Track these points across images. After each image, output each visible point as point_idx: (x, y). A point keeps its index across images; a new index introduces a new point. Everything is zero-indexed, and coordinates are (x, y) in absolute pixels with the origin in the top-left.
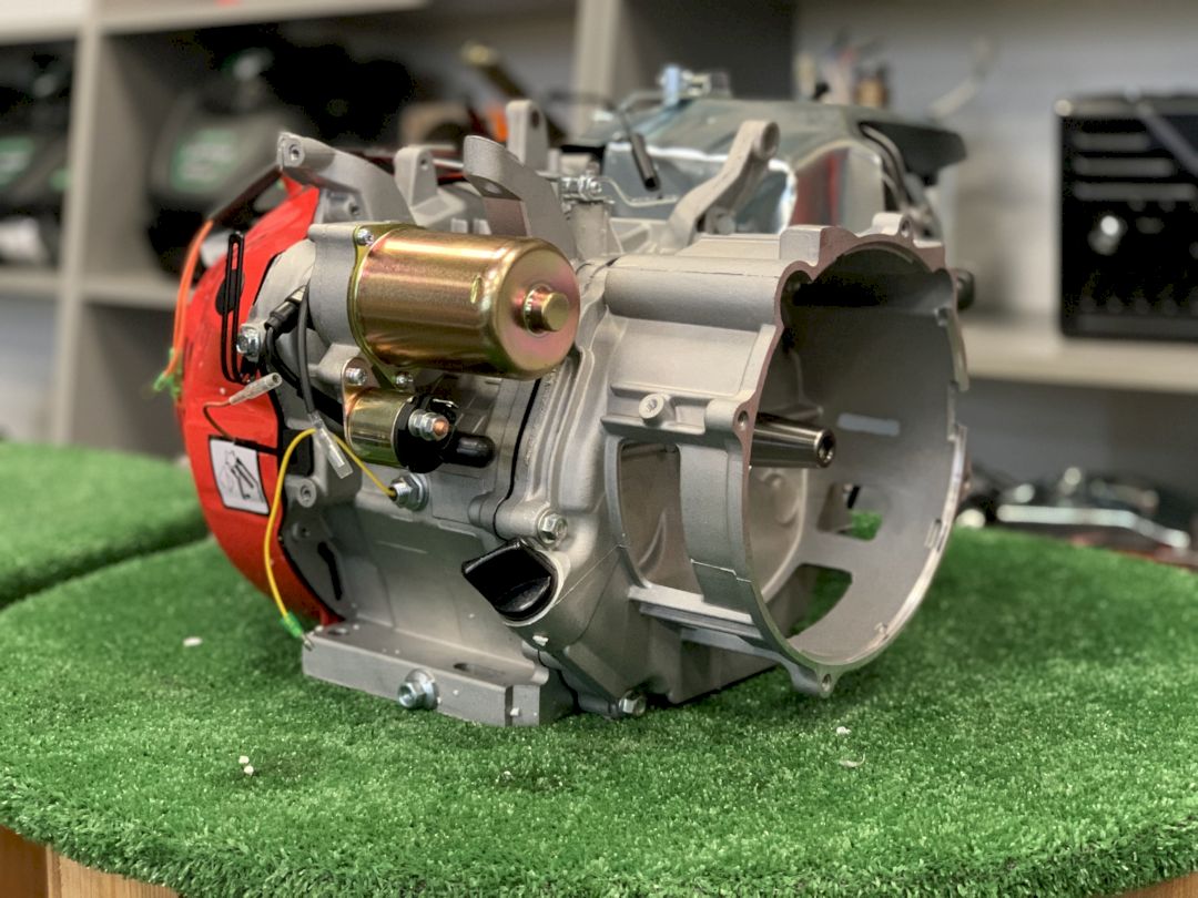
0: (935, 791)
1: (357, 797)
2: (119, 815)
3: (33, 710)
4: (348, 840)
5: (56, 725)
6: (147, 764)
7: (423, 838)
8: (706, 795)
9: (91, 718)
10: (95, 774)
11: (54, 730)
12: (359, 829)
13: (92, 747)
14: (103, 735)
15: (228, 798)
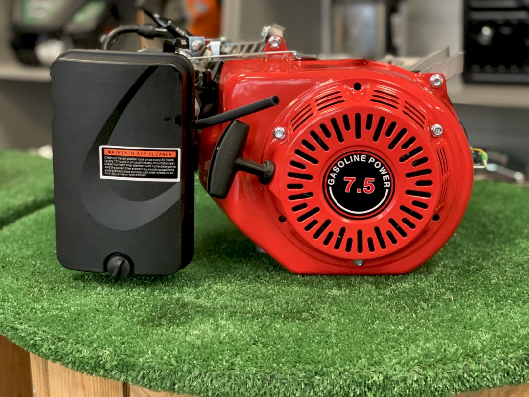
0: (503, 311)
1: (218, 329)
2: (99, 346)
3: (30, 289)
4: (226, 354)
5: (45, 296)
6: (101, 316)
7: (264, 351)
8: (393, 319)
9: (61, 291)
10: (77, 324)
11: (45, 299)
12: (229, 348)
13: (69, 308)
14: (71, 301)
15: (152, 333)
